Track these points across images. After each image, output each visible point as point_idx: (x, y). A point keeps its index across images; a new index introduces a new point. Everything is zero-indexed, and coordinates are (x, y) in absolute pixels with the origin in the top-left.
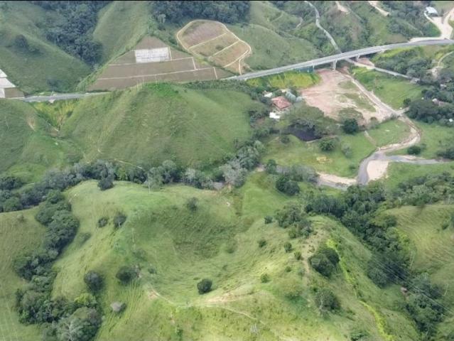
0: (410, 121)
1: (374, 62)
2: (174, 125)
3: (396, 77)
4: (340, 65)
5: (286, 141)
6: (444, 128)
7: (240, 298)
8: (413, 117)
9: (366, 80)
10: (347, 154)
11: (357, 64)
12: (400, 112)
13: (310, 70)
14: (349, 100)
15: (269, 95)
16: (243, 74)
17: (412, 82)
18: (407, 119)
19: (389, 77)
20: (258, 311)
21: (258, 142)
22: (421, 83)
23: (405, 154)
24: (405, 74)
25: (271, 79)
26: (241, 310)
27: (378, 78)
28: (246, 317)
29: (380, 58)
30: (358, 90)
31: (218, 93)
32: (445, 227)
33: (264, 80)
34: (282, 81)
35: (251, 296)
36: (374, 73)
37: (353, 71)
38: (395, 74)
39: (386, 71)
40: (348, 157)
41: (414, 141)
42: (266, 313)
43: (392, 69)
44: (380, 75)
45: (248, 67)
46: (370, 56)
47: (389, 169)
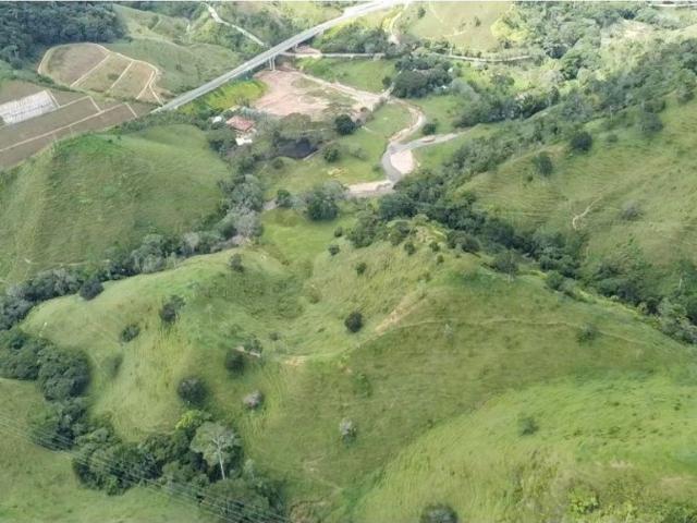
0: (402, 101)
1: (317, 48)
2: (130, 186)
3: (354, 59)
4: (278, 62)
5: (278, 166)
6: (442, 98)
7: (413, 308)
8: (403, 96)
9: (319, 71)
10: (357, 156)
11: (298, 56)
12: (386, 94)
13: (249, 75)
14: (318, 99)
15: (217, 119)
16: (166, 103)
17: (375, 59)
18: (397, 100)
19: (346, 60)
20: (441, 312)
21: (249, 176)
22: (388, 57)
23: (421, 137)
24: (364, 52)
25: (209, 99)
26: (422, 319)
27: (333, 65)
28: (431, 324)
29: (324, 42)
30: (319, 85)
31: (158, 131)
32: (530, 179)
33: (199, 101)
34: (222, 97)
36: (326, 60)
37: (298, 65)
38: (352, 56)
39: (339, 55)
40: (364, 159)
41: (421, 121)
42: (452, 307)
43: (343, 51)
44: (334, 61)
45: (168, 92)
46: (308, 42)
47: (415, 156)
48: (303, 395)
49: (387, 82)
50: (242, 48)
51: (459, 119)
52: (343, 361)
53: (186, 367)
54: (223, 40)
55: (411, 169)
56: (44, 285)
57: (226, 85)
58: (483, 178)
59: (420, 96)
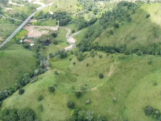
0: (63, 27)
1: (35, 19)
3: (45, 20)
4: (27, 24)
5: (44, 48)
6: (71, 24)
8: (62, 26)
9: (39, 24)
10: (61, 41)
11: (31, 22)
12: (58, 26)
13: (22, 29)
14: (42, 31)
15: (21, 41)
16: (5, 40)
17: (50, 19)
18: (61, 27)
19: (43, 20)
20: (120, 67)
21: (40, 52)
22: (53, 18)
23: (72, 34)
24: (47, 18)
25: (16, 37)
26: (117, 70)
27: (41, 22)
29: (36, 17)
30: (41, 28)
32: (109, 36)
33: (14, 38)
34: (19, 36)
35: (116, 66)
36: (38, 22)
37: (32, 24)
38: (44, 19)
39: (41, 20)
40: (63, 42)
41: (70, 31)
42: (122, 65)
43: (42, 18)
45: (4, 37)
46: (32, 18)
47: (74, 38)
48: (101, 96)
49: (57, 23)
50: (14, 23)
51: (78, 28)
52: (106, 85)
53: (66, 100)
54: (8, 22)
55: (75, 41)
56: (2, 95)
57: (19, 32)
58: (98, 38)
59: (66, 25)
